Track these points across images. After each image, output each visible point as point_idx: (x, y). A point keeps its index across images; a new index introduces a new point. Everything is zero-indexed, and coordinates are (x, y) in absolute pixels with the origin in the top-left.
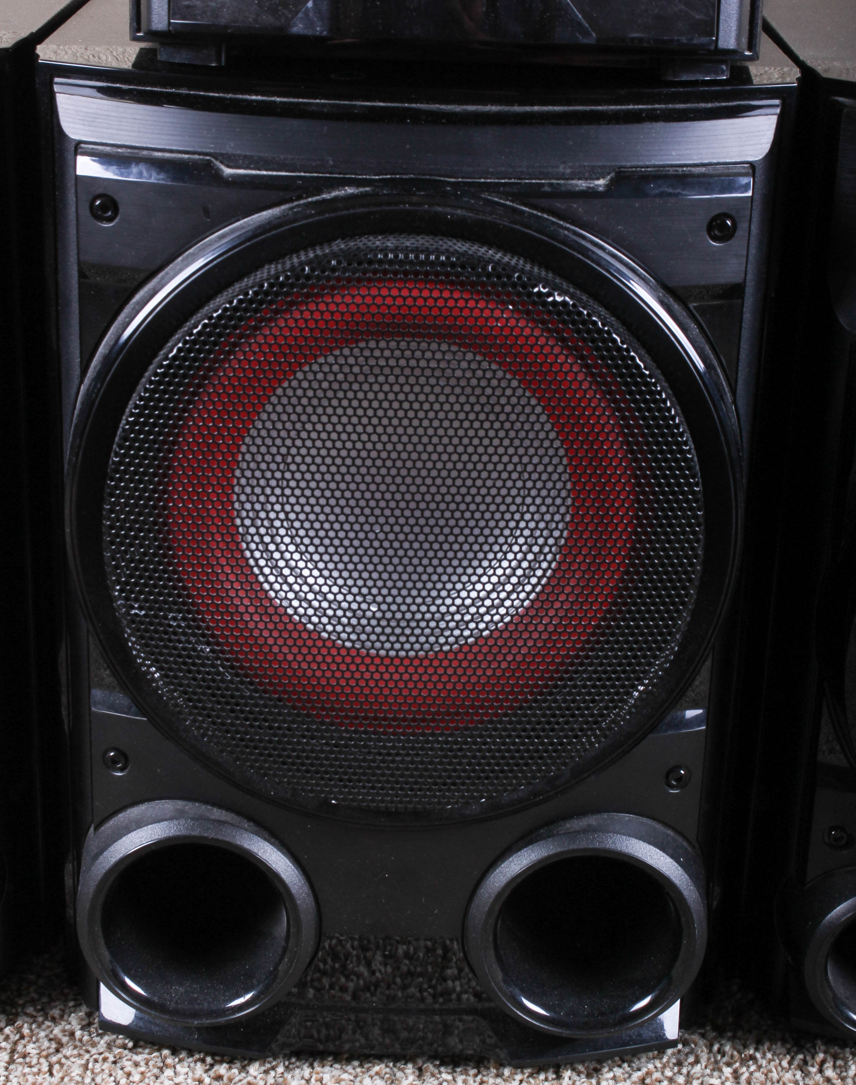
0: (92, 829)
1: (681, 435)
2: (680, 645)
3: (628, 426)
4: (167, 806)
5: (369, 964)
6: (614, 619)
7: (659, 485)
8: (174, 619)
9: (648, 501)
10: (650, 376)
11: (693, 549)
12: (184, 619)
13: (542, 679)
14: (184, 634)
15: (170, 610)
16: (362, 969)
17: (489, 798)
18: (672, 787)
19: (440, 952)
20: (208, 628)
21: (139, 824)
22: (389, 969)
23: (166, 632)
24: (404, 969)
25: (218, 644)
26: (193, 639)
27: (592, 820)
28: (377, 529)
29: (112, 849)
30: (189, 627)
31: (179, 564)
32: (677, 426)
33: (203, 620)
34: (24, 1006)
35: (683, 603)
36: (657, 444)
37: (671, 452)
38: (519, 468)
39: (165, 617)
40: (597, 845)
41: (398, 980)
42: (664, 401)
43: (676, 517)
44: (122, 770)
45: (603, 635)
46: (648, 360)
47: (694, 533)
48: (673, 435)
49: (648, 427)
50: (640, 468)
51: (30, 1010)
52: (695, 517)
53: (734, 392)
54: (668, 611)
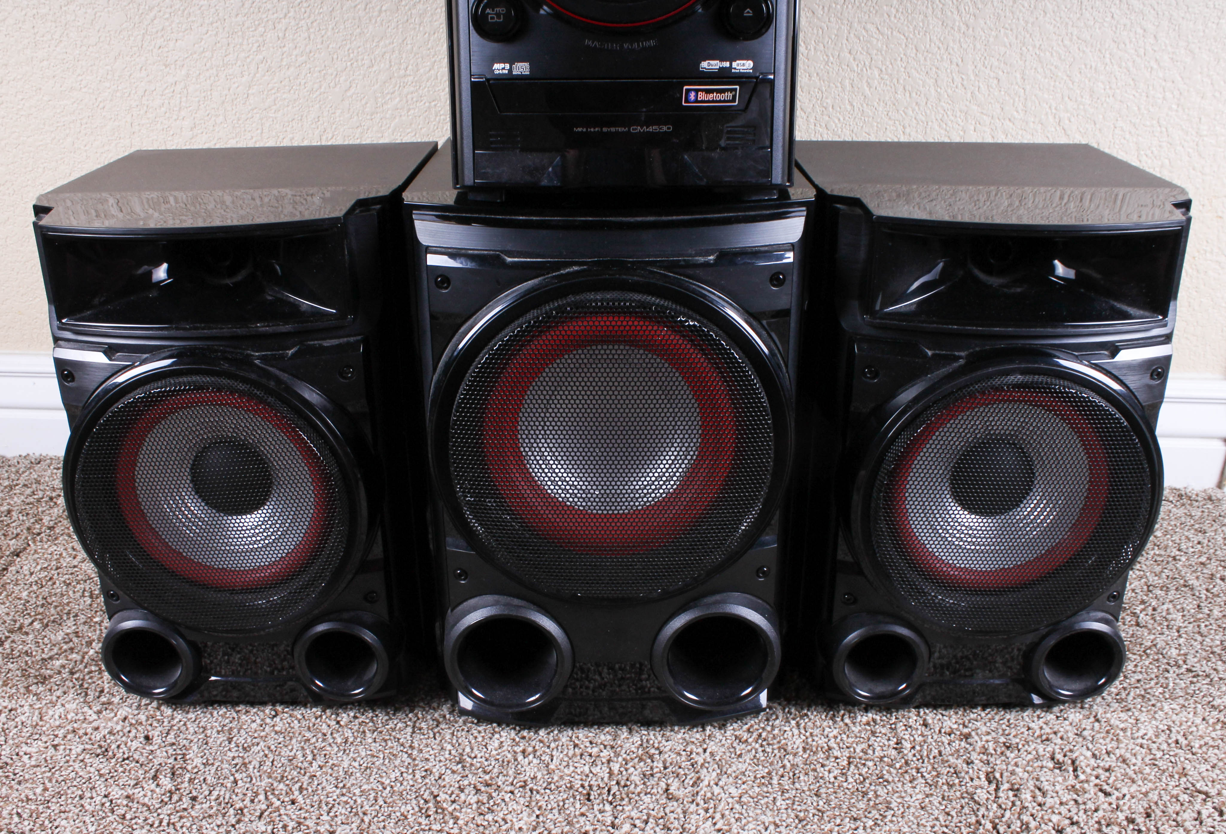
0: (449, 611)
1: (760, 393)
2: (762, 505)
3: (731, 390)
4: (489, 598)
5: (600, 674)
6: (727, 493)
7: (749, 421)
8: (490, 502)
9: (743, 430)
10: (742, 363)
11: (768, 454)
12: (495, 502)
13: (689, 526)
14: (495, 510)
15: (487, 498)
16: (597, 677)
17: (663, 590)
18: (760, 577)
19: (638, 665)
20: (508, 506)
21: (475, 609)
22: (611, 676)
23: (485, 509)
24: (620, 676)
25: (514, 514)
26: (500, 512)
27: (718, 597)
28: (597, 450)
29: (461, 622)
30: (497, 506)
31: (491, 473)
32: (758, 389)
33: (505, 502)
34: (418, 702)
35: (764, 483)
36: (748, 399)
37: (755, 403)
38: (673, 415)
39: (485, 501)
40: (721, 611)
41: (616, 682)
42: (750, 376)
43: (759, 437)
44: (464, 580)
45: (721, 501)
46: (741, 354)
47: (769, 445)
48: (756, 394)
49: (742, 390)
50: (739, 412)
51: (422, 704)
52: (769, 437)
53: (787, 366)
54: (756, 487)
